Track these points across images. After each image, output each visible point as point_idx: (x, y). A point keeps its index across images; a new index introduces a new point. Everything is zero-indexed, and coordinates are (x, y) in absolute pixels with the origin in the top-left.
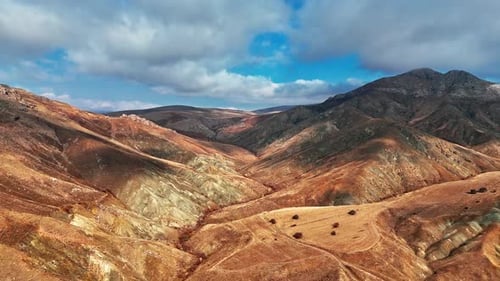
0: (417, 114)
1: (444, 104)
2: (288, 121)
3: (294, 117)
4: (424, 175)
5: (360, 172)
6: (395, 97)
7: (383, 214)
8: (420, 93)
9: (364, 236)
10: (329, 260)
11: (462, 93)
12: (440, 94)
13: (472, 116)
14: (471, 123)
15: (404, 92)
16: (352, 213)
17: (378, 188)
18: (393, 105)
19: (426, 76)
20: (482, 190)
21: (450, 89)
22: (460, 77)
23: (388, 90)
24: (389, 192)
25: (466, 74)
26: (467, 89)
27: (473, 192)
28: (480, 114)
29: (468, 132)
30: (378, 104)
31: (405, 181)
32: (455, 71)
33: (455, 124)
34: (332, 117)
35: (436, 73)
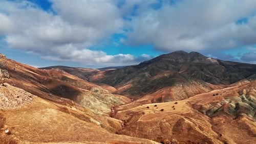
0: (181, 69)
1: (191, 65)
2: (125, 73)
3: (127, 70)
4: (193, 91)
5: (170, 91)
6: (171, 62)
7: (187, 103)
8: (180, 61)
9: (185, 109)
10: (178, 116)
11: (197, 61)
12: (188, 61)
13: (202, 70)
14: (203, 73)
15: (174, 60)
16: (176, 103)
17: (179, 96)
18: (171, 66)
19: (181, 54)
20: (217, 94)
21: (192, 59)
22: (195, 55)
23: (167, 59)
24: (182, 98)
25: (198, 53)
26: (199, 59)
27: (214, 95)
28: (205, 69)
29: (203, 77)
30: (164, 65)
31: (187, 93)
32: (193, 52)
33: (197, 73)
34: (147, 70)
35: (186, 53)
